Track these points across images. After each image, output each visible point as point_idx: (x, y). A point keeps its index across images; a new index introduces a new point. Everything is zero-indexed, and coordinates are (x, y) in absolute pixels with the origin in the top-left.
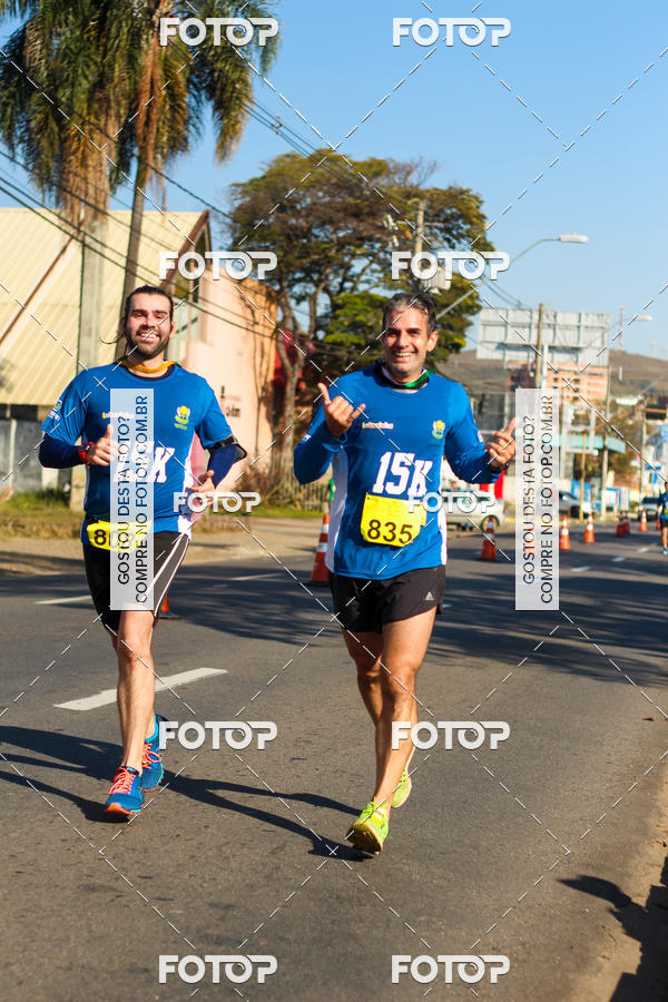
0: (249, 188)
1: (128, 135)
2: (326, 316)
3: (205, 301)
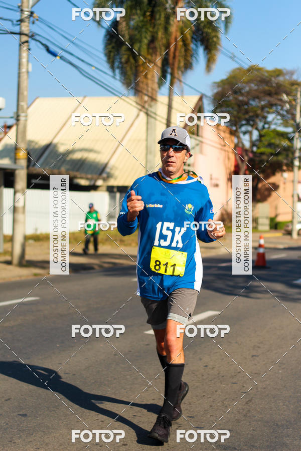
0: (221, 84)
1: (165, 62)
2: (257, 140)
3: (202, 137)
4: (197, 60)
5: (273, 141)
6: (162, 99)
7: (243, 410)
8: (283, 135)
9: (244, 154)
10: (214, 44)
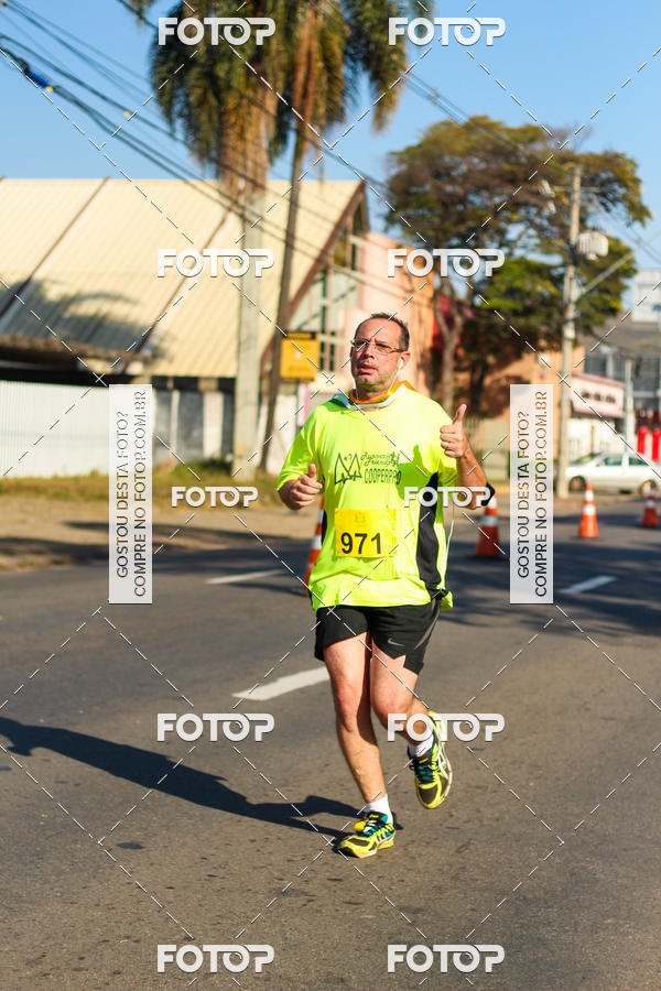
0: (405, 156)
2: (483, 281)
3: (362, 271)
4: (354, 100)
5: (518, 284)
6: (277, 185)
7: (451, 866)
8: (540, 271)
9: (454, 311)
10: (392, 66)
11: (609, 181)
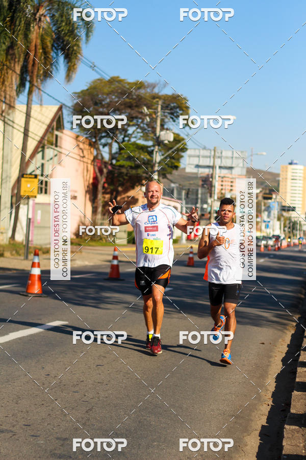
0: (81, 95)
1: (24, 70)
2: (116, 153)
3: (61, 147)
4: (56, 68)
5: (132, 154)
6: (21, 107)
8: (143, 148)
9: (103, 166)
11: (174, 107)
